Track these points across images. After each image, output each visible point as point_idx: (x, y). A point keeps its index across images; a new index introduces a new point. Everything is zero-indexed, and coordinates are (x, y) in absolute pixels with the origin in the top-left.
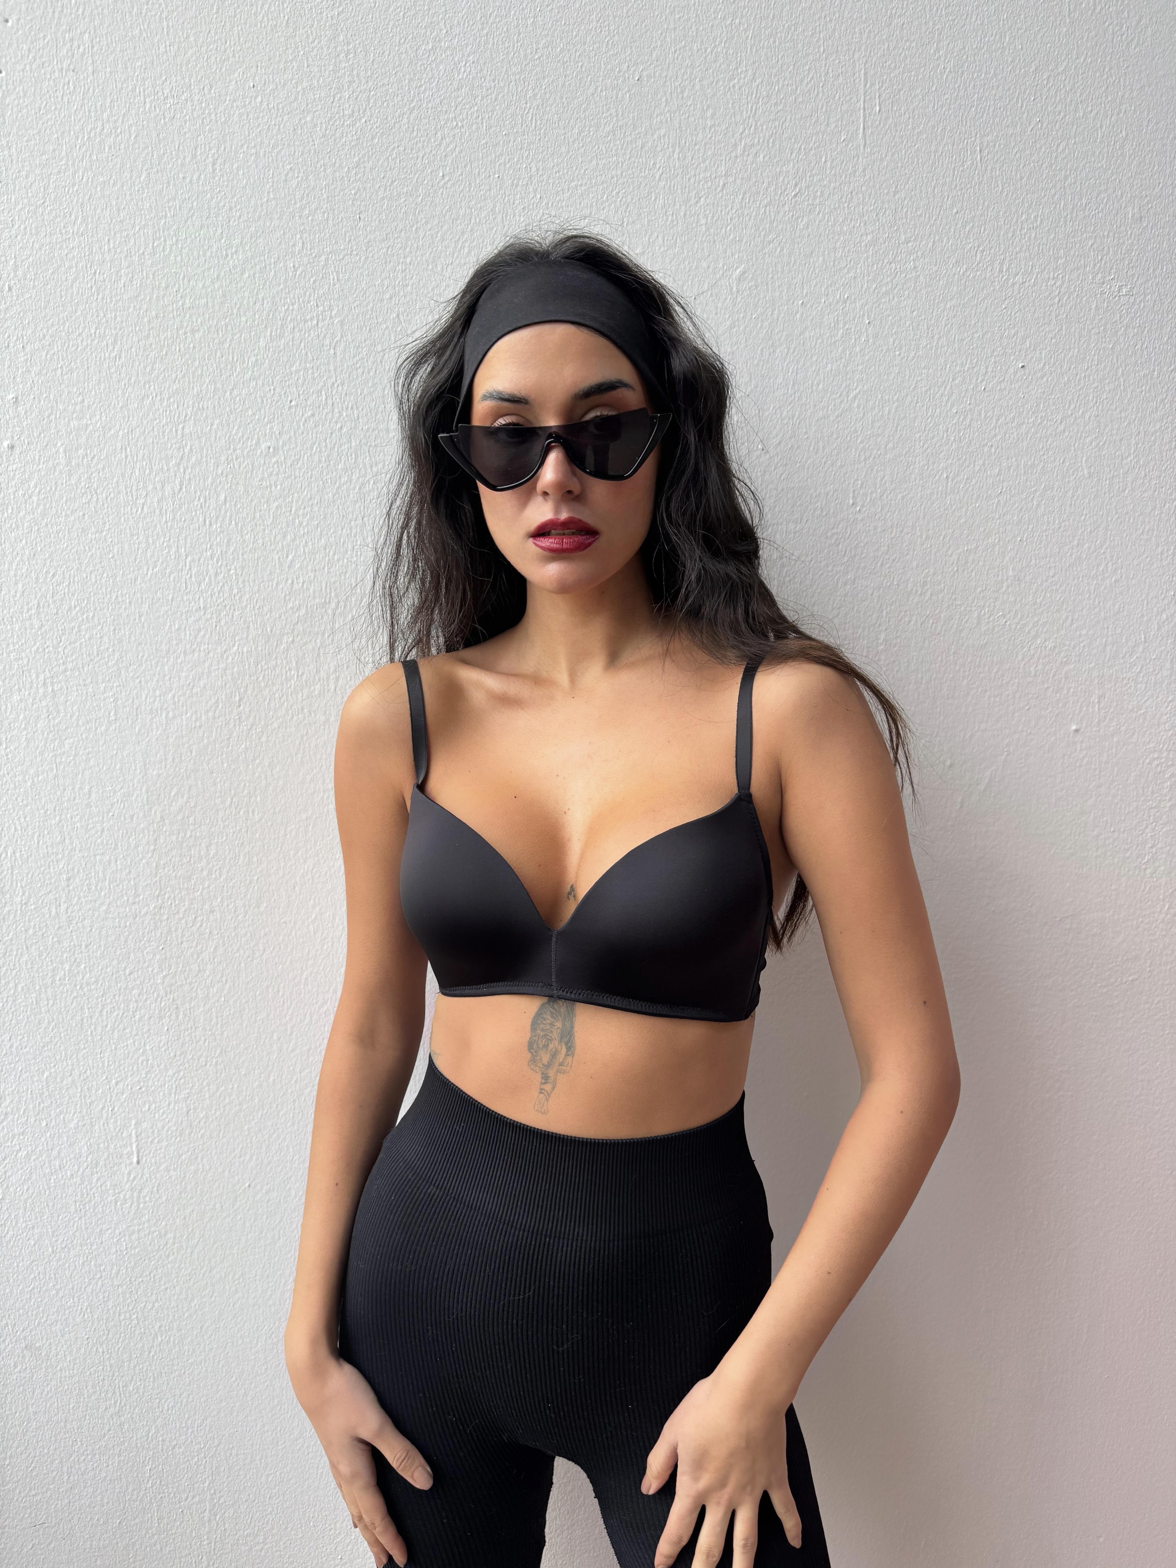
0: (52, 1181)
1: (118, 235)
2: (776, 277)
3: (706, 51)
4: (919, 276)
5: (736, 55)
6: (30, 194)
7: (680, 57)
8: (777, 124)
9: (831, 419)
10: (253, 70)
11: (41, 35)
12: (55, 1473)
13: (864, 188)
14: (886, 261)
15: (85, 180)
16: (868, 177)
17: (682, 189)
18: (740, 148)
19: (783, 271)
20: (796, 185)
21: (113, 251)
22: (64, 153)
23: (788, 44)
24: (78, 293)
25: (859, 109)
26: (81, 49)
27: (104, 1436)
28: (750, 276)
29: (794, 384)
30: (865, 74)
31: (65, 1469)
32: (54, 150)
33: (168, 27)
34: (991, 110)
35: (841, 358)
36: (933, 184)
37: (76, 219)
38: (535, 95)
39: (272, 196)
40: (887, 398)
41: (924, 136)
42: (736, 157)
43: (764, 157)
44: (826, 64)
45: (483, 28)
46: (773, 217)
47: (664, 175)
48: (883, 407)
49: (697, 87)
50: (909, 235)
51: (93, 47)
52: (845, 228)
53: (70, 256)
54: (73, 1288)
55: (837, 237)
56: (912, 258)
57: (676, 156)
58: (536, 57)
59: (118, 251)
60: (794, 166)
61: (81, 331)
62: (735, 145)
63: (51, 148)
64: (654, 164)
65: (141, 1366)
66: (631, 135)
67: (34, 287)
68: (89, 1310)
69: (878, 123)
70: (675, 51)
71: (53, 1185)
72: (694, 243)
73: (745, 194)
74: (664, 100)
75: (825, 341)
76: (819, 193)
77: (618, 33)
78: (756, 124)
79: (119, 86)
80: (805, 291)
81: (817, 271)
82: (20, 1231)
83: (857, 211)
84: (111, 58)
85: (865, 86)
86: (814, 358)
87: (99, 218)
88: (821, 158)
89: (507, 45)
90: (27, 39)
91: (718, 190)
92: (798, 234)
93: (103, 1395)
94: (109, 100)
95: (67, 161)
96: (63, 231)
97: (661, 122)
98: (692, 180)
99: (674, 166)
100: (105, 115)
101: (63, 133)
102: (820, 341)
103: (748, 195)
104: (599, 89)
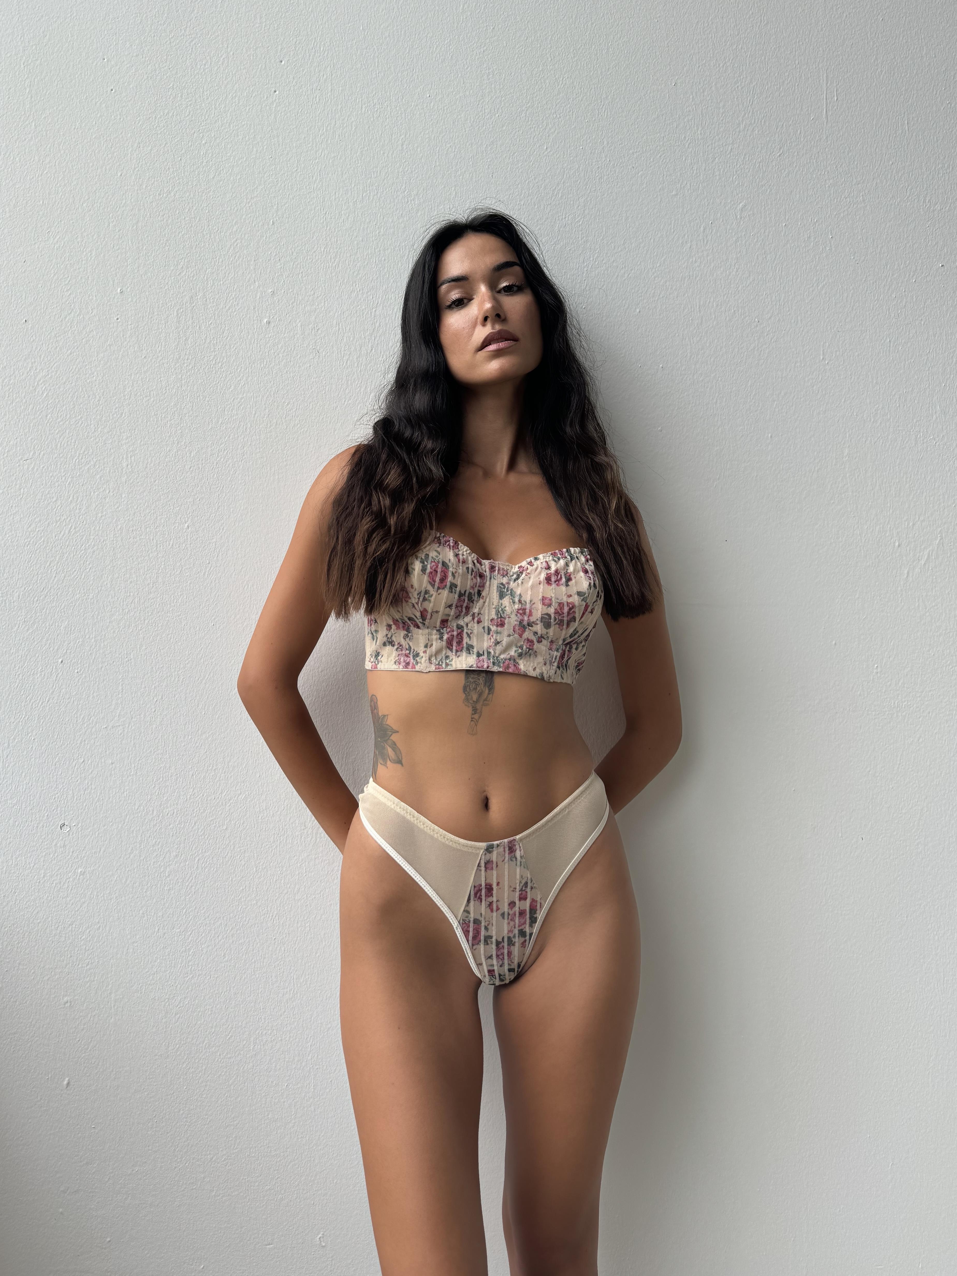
0: (260, 818)
1: (341, 190)
2: (767, 208)
3: (719, 66)
4: (866, 206)
5: (740, 67)
6: (289, 165)
7: (702, 70)
8: (767, 110)
9: (807, 301)
10: (430, 86)
11: (302, 69)
12: (245, 1042)
13: (827, 149)
14: (843, 197)
15: (322, 155)
16: (829, 142)
17: (703, 152)
18: (742, 127)
19: (772, 204)
20: (780, 148)
21: (337, 199)
22: (311, 140)
23: (774, 60)
24: (314, 226)
25: (823, 98)
26: (325, 77)
27: (281, 1016)
28: (749, 208)
29: (780, 278)
30: (827, 77)
31: (252, 1039)
32: (305, 138)
33: (378, 62)
34: (915, 97)
35: (813, 261)
36: (875, 146)
37: (316, 180)
38: (607, 97)
39: (438, 164)
40: (845, 287)
41: (868, 115)
42: (740, 132)
43: (758, 131)
44: (800, 71)
45: (574, 57)
46: (764, 169)
47: (691, 144)
48: (843, 294)
49: (713, 88)
50: (859, 179)
51: (332, 75)
52: (814, 176)
53: (311, 203)
54: (268, 899)
55: (808, 182)
56: (861, 194)
57: (699, 132)
58: (608, 73)
59: (341, 199)
60: (779, 137)
61: (315, 249)
62: (739, 124)
63: (303, 137)
64: (685, 137)
65: (309, 964)
66: (669, 120)
67: (288, 222)
68: (277, 917)
69: (836, 107)
70: (699, 67)
71: (260, 821)
72: (711, 188)
73: (745, 155)
74: (691, 97)
75: (801, 250)
76: (796, 154)
77: (661, 56)
78: (753, 111)
79: (347, 98)
80: (787, 217)
81: (795, 204)
82: (236, 854)
83: (822, 164)
84: (343, 82)
85: (827, 84)
86: (794, 262)
87: (330, 179)
88: (797, 131)
89: (589, 67)
90: (292, 72)
91: (728, 153)
92: (781, 180)
93: (282, 984)
94: (340, 107)
95: (313, 144)
96: (308, 187)
97: (690, 111)
98: (710, 147)
99: (698, 139)
100: (337, 116)
101: (311, 128)
102: (797, 250)
103: (747, 156)
104: (649, 92)
